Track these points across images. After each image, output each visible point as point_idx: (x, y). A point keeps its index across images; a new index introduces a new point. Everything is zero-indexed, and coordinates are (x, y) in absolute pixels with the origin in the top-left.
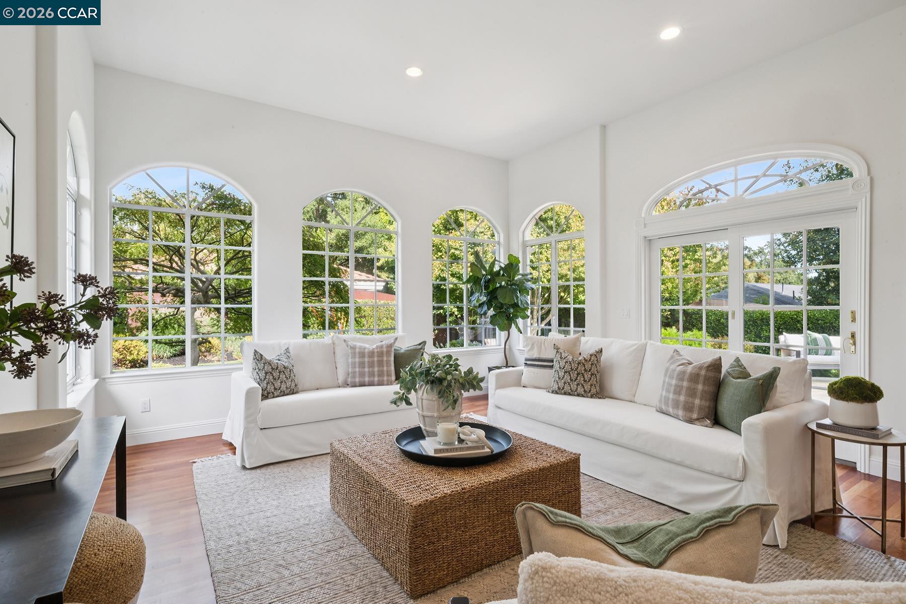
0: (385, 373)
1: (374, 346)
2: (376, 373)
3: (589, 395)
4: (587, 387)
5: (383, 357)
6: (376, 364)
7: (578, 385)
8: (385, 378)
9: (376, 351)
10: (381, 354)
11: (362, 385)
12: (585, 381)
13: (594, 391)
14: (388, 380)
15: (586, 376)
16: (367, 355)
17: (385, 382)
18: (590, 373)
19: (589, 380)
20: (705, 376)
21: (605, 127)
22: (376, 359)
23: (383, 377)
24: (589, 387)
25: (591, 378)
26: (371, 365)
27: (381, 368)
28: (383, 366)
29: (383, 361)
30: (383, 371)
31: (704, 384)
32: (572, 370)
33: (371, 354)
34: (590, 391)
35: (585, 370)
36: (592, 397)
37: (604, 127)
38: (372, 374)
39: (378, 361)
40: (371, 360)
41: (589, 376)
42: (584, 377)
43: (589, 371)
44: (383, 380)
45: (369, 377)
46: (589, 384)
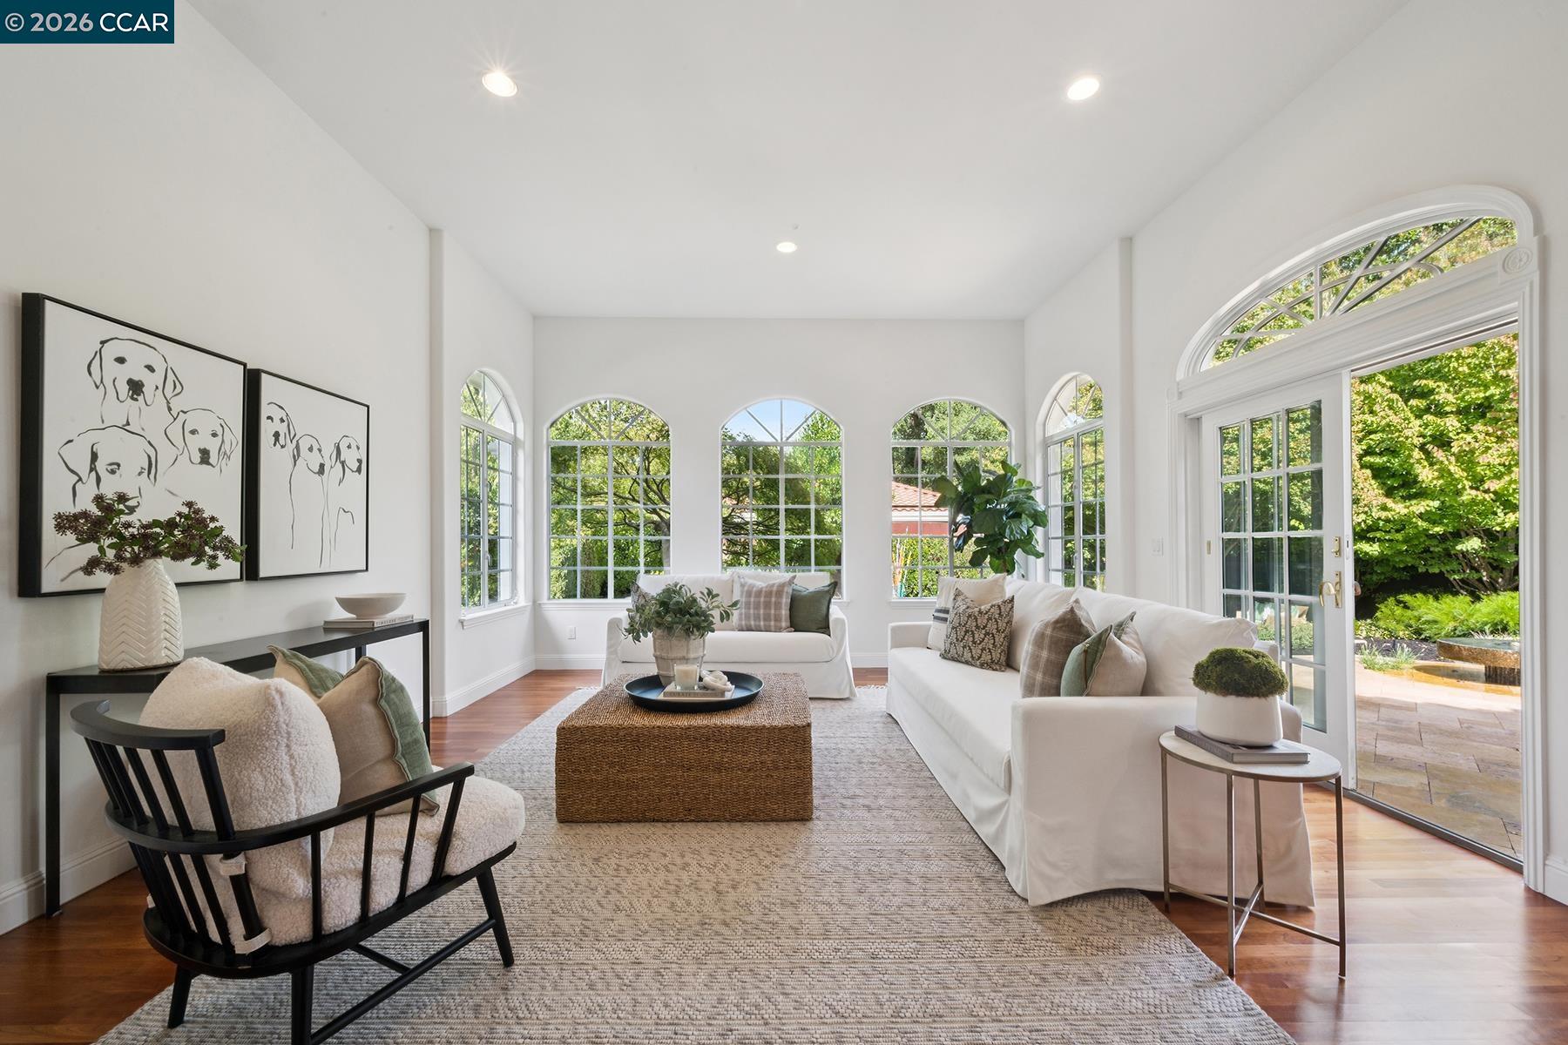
0: (772, 617)
1: (764, 585)
2: (762, 617)
3: (978, 663)
4: (976, 651)
5: (771, 597)
6: (762, 606)
7: (964, 647)
8: (772, 623)
9: (764, 589)
10: (769, 594)
11: (749, 629)
12: (974, 642)
13: (986, 657)
14: (775, 626)
15: (976, 636)
16: (753, 595)
17: (773, 628)
18: (983, 632)
19: (981, 642)
20: (1052, 637)
21: (1130, 239)
22: (762, 599)
23: (770, 621)
24: (979, 652)
25: (984, 639)
26: (757, 607)
27: (768, 611)
28: (770, 609)
29: (770, 602)
30: (769, 615)
31: (1050, 650)
32: (960, 624)
33: (759, 593)
34: (979, 658)
35: (977, 627)
36: (981, 666)
37: (1128, 242)
38: (757, 618)
39: (764, 602)
40: (757, 600)
41: (982, 636)
42: (973, 637)
43: (983, 629)
44: (770, 626)
45: (755, 620)
46: (980, 647)
